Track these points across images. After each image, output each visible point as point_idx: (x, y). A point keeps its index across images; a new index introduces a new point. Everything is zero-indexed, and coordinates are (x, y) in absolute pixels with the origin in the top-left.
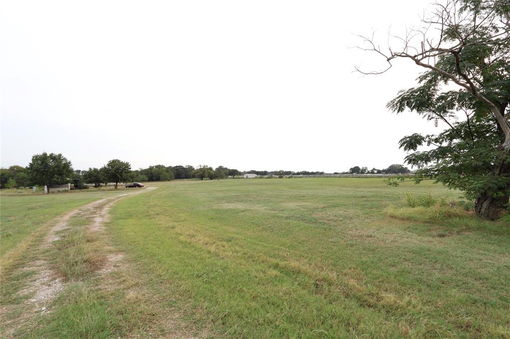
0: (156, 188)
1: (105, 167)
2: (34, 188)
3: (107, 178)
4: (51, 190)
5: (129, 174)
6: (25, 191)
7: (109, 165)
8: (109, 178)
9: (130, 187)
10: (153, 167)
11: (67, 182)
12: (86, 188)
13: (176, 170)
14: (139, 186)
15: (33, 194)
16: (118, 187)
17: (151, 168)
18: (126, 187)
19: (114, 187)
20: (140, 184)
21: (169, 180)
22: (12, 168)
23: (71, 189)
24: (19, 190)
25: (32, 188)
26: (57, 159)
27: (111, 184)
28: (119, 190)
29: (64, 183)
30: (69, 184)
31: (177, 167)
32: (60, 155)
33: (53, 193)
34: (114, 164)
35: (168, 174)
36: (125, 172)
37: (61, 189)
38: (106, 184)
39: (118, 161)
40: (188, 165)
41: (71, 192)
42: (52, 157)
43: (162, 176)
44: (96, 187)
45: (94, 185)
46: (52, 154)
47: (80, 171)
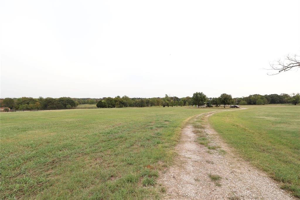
0: (247, 109)
1: (219, 98)
2: (194, 106)
3: (220, 103)
4: (199, 107)
5: (231, 101)
6: (191, 106)
7: (221, 96)
8: (221, 102)
9: (232, 107)
10: (252, 95)
11: (204, 104)
12: (212, 107)
13: (271, 97)
14: (237, 107)
15: (194, 108)
16: (226, 107)
17: (250, 96)
18: (230, 107)
19: (223, 107)
20: (237, 106)
21: (263, 105)
22: (187, 98)
23: (206, 107)
24: (190, 106)
25: (193, 106)
26: (201, 94)
27: (223, 105)
28: (226, 108)
29: (203, 104)
30: (205, 105)
31: (272, 95)
32: (202, 93)
33: (200, 108)
34: (224, 95)
35: (262, 100)
36: (229, 100)
37: (202, 107)
38: (220, 105)
39: (226, 94)
40: (283, 93)
41: (206, 108)
42: (199, 94)
43: (257, 101)
44: (216, 106)
45: (215, 105)
46: (199, 93)
47: (211, 98)
